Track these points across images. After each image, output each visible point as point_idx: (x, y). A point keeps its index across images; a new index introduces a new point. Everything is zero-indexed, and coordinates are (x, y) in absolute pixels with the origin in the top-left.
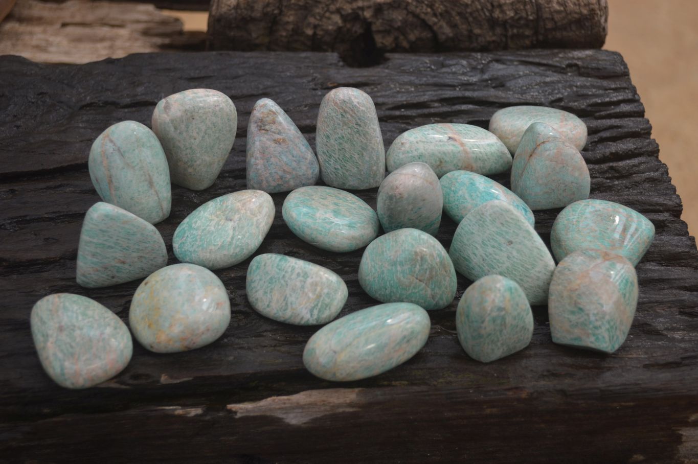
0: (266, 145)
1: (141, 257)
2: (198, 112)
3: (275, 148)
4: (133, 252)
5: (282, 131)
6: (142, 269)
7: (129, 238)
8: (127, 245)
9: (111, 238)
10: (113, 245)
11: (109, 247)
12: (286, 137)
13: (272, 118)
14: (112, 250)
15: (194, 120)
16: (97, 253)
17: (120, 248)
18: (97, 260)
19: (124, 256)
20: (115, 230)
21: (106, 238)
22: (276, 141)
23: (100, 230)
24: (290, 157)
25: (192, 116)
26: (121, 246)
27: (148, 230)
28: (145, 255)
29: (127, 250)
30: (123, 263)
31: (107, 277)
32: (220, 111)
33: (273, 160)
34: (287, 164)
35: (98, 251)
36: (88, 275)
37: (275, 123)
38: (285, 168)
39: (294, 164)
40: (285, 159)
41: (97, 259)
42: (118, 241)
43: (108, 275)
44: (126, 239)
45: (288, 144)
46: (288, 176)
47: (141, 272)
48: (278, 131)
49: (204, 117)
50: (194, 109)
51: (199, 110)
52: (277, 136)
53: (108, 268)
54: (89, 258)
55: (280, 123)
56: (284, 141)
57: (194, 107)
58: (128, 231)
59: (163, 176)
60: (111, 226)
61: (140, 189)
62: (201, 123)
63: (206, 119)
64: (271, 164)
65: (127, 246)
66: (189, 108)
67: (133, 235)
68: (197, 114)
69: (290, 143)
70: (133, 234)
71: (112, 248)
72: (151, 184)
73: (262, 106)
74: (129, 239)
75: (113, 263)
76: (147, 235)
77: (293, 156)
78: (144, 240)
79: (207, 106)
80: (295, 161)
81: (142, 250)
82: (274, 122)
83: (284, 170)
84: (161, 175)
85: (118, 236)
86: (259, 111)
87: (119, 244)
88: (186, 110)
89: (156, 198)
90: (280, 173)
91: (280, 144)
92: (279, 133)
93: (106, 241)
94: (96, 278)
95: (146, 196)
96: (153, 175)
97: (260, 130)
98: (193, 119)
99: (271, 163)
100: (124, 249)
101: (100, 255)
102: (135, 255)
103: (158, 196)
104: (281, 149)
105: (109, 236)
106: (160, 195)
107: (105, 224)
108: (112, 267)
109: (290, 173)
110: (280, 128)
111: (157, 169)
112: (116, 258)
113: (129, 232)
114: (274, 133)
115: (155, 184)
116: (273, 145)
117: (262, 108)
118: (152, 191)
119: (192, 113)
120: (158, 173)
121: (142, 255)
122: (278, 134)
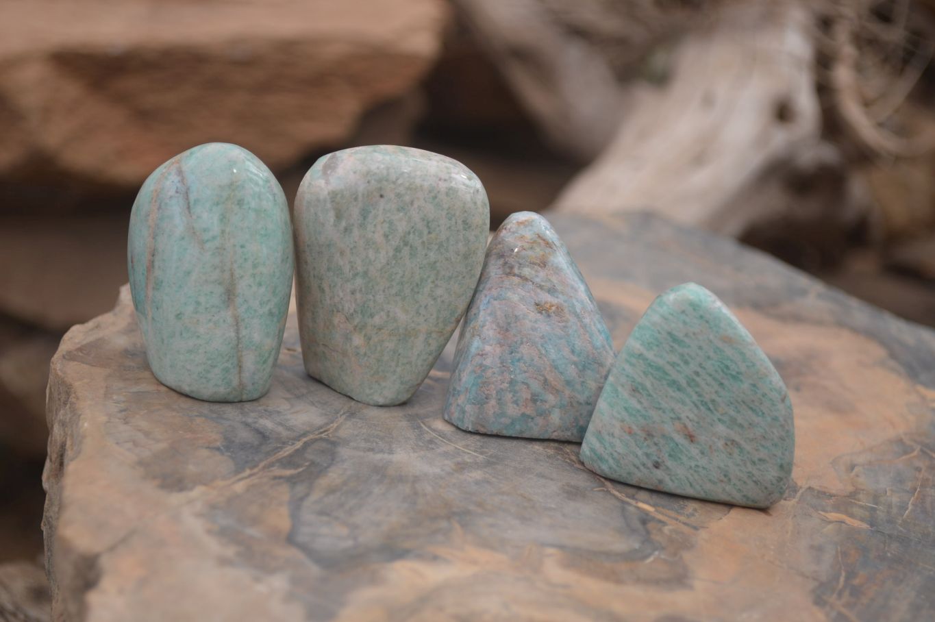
0: (517, 313)
1: (733, 441)
2: (394, 183)
3: (536, 322)
4: (719, 420)
5: (559, 287)
6: (725, 476)
7: (723, 381)
8: (714, 397)
9: (686, 363)
10: (683, 382)
11: (674, 384)
12: (566, 304)
13: (541, 253)
14: (677, 395)
15: (382, 200)
16: (644, 388)
17: (695, 397)
18: (639, 407)
19: (698, 423)
20: (700, 348)
21: (675, 359)
22: (540, 307)
23: (670, 334)
24: (566, 352)
25: (381, 189)
26: (700, 395)
27: (771, 382)
28: (742, 442)
29: (709, 409)
30: (691, 438)
31: (644, 459)
32: (447, 194)
33: (525, 350)
34: (556, 368)
35: (648, 384)
36: (607, 437)
37: (545, 266)
38: (548, 377)
39: (572, 371)
40: (553, 355)
41: (640, 402)
42: (698, 379)
43: (647, 455)
44: (715, 379)
45: (567, 321)
46: (551, 399)
47: (722, 481)
48: (548, 285)
49: (407, 198)
50: (388, 174)
51: (397, 179)
52: (545, 297)
53: (653, 436)
54: (624, 394)
55: (557, 270)
56: (559, 310)
57: (388, 169)
58: (728, 363)
59: (263, 289)
60: (694, 334)
61: (202, 299)
62: (398, 210)
63: (412, 203)
64: (519, 360)
65: (713, 401)
66: (378, 168)
67: (734, 377)
68: (392, 186)
69: (572, 319)
70: (736, 377)
71: (679, 389)
72: (230, 295)
73: (522, 223)
74: (721, 384)
75: (669, 428)
76: (764, 395)
77: (573, 352)
78: (753, 401)
79: (418, 173)
80: (575, 363)
81: (741, 426)
82: (543, 264)
83: (546, 380)
84: (260, 284)
85: (700, 365)
86: (514, 233)
87: (698, 385)
88: (368, 173)
89: (233, 334)
90: (536, 386)
91: (549, 316)
92: (552, 291)
93: (673, 365)
94: (621, 451)
95: (210, 320)
96: (242, 277)
97: (508, 274)
98: (382, 196)
99: (518, 356)
100: (704, 403)
101: (650, 395)
102: (721, 429)
103: (237, 332)
104: (548, 328)
105: (682, 355)
106: (244, 332)
107: (685, 323)
108: (664, 436)
109: (557, 391)
110: (554, 280)
111: (255, 266)
112: (679, 419)
113: (727, 367)
114: (541, 287)
115: (239, 300)
116: (533, 315)
117: (522, 227)
118: (227, 315)
119: (380, 181)
120: (254, 276)
121: (737, 438)
122: (549, 291)
